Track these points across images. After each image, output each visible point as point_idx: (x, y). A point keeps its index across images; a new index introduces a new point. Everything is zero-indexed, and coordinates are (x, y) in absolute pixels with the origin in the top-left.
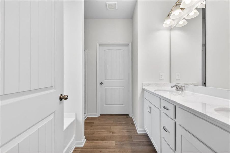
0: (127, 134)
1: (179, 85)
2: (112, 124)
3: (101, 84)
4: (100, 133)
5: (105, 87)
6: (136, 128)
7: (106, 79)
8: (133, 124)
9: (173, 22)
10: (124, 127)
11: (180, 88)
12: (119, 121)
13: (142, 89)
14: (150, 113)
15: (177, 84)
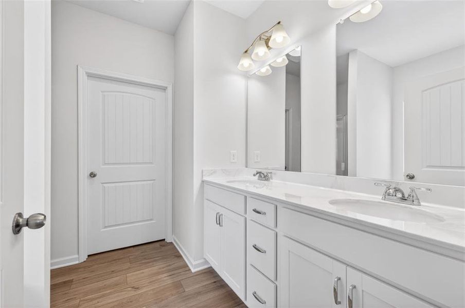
0: (169, 282)
1: (264, 171)
2: (129, 268)
3: (93, 175)
4: (98, 302)
5: (102, 183)
6: (185, 262)
7: (108, 164)
8: (179, 256)
9: (253, 64)
10: (160, 269)
11: (265, 177)
12: (145, 259)
13: (200, 182)
14: (222, 226)
15: (259, 170)
